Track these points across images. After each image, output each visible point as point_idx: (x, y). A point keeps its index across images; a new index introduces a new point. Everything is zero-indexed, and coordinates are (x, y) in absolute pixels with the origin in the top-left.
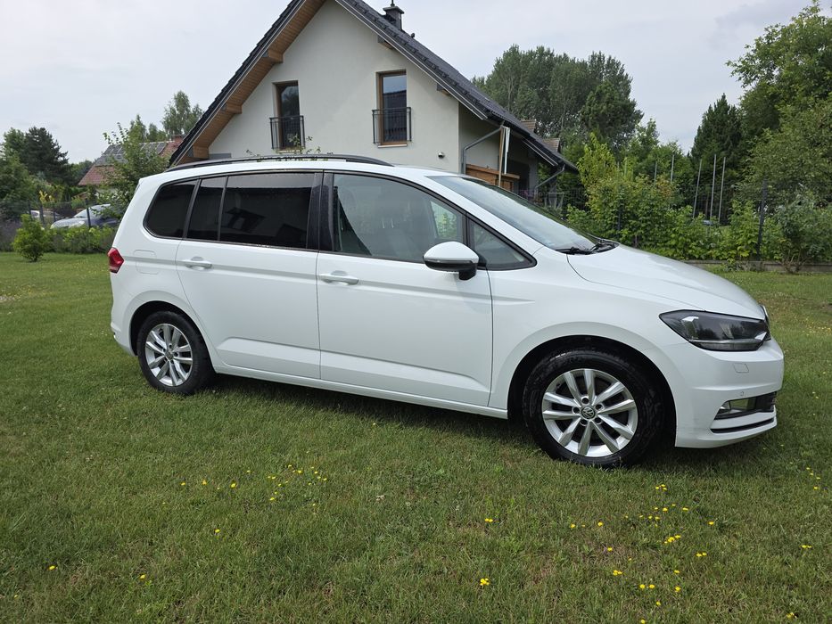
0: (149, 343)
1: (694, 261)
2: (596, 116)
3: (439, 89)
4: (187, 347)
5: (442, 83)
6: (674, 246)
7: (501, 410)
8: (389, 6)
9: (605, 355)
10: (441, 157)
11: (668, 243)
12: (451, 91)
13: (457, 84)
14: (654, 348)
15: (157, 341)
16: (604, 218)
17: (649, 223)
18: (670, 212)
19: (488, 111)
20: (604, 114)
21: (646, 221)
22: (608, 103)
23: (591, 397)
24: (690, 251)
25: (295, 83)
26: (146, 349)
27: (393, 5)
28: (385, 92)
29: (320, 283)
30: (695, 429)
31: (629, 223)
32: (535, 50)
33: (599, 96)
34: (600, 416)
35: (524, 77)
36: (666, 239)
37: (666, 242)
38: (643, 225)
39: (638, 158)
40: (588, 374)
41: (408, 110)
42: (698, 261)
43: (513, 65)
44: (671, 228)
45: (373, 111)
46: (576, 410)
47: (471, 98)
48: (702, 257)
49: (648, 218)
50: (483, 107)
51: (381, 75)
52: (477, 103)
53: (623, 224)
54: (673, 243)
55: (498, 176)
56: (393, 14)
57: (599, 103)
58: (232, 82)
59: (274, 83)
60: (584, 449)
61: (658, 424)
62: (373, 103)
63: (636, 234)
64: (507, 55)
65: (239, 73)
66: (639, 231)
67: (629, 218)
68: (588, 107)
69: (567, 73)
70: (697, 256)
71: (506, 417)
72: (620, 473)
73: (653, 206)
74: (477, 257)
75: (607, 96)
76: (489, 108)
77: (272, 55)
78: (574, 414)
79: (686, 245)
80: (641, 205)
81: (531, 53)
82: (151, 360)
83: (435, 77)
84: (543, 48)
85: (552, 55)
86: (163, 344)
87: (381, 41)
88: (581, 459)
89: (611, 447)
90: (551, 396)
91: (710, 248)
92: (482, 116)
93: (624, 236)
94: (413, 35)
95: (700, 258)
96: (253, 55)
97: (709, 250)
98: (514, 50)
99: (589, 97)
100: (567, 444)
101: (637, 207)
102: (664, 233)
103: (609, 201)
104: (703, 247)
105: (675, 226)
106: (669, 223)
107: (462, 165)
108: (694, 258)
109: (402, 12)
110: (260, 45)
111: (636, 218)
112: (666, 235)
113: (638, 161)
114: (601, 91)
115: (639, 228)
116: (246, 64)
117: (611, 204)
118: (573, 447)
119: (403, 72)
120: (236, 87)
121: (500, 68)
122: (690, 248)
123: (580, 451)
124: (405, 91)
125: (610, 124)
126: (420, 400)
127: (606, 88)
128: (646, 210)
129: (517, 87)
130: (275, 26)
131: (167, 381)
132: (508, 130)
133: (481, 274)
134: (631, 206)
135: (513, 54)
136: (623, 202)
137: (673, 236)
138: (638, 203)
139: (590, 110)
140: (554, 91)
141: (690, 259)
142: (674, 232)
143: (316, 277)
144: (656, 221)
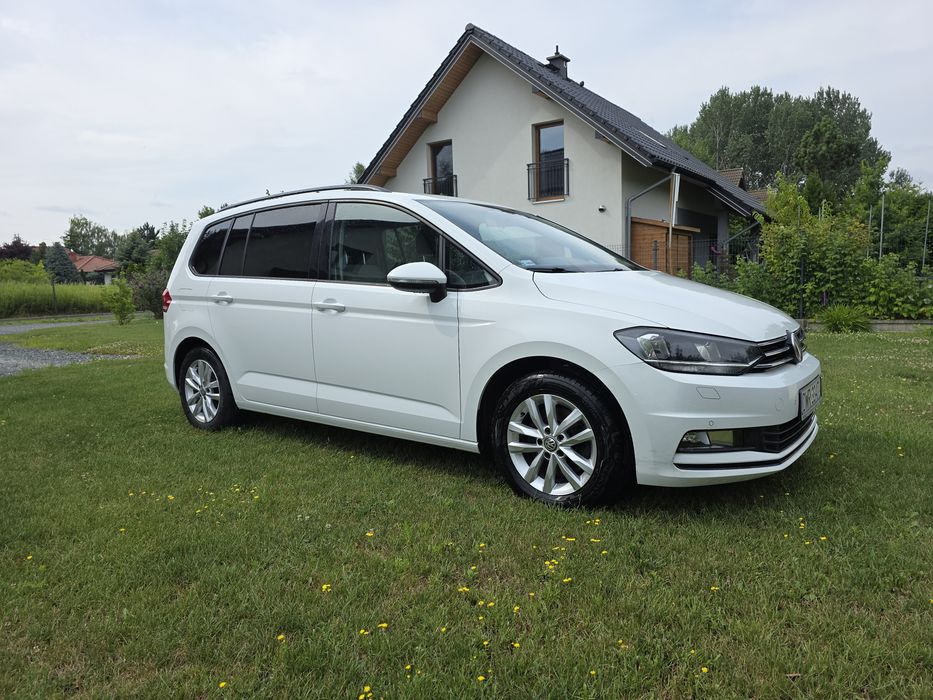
0: (188, 380)
1: (903, 321)
2: (814, 158)
3: (598, 136)
4: (216, 384)
5: (601, 131)
6: (875, 303)
7: (470, 442)
8: (553, 55)
9: (562, 378)
10: (601, 210)
11: (867, 299)
12: (612, 138)
13: (617, 130)
14: (605, 368)
15: (194, 378)
16: (783, 270)
17: (840, 275)
18: (869, 262)
19: (653, 156)
20: (823, 155)
21: (837, 273)
22: (828, 143)
23: (552, 427)
24: (896, 309)
25: (449, 143)
26: (186, 386)
27: (557, 53)
28: (542, 151)
29: (316, 312)
30: (655, 462)
31: (815, 276)
32: (748, 91)
33: (818, 136)
34: (562, 448)
35: (736, 122)
36: (863, 294)
37: (864, 298)
38: (832, 278)
39: (865, 204)
40: (548, 400)
41: (566, 162)
42: (907, 321)
43: (722, 109)
44: (869, 280)
45: (528, 165)
46: (540, 442)
47: (633, 144)
48: (913, 316)
49: (838, 269)
50: (647, 152)
51: (537, 128)
52: (640, 149)
53: (808, 277)
54: (873, 298)
55: (668, 229)
56: (558, 63)
57: (816, 144)
58: (386, 146)
59: (429, 144)
60: (548, 487)
61: (616, 456)
62: (528, 157)
63: (824, 289)
64: (714, 100)
65: (393, 136)
66: (828, 285)
67: (814, 269)
68: (803, 149)
69: (788, 114)
70: (905, 316)
71: (477, 451)
72: (577, 514)
73: (845, 255)
74: (445, 277)
75: (827, 135)
76: (654, 153)
77: (425, 115)
78: (538, 446)
79: (891, 301)
80: (830, 255)
81: (744, 95)
82: (190, 396)
83: (594, 125)
84: (758, 89)
85: (770, 95)
86: (198, 380)
87: (536, 92)
88: (543, 497)
89: (574, 484)
90: (515, 425)
91: (924, 305)
92: (646, 162)
93: (807, 291)
94: (582, 84)
95: (909, 318)
96: (407, 116)
97: (921, 307)
98: (723, 93)
99: (804, 138)
100: (532, 481)
101: (824, 257)
102: (861, 286)
103: (789, 251)
104: (913, 304)
105: (874, 278)
106: (867, 273)
107: (627, 218)
108: (902, 318)
109: (568, 60)
110: (414, 106)
111: (823, 269)
112: (863, 290)
113: (866, 209)
114: (819, 130)
115: (828, 281)
116: (400, 126)
117: (790, 255)
118: (538, 484)
119: (560, 122)
120: (390, 150)
121: (707, 114)
122: (897, 305)
123: (544, 488)
124: (563, 150)
125: (833, 167)
126: (402, 433)
127: (825, 126)
128: (835, 259)
129: (727, 134)
130: (429, 86)
131: (201, 418)
132: (677, 177)
133: (451, 295)
134: (817, 255)
135: (722, 97)
136: (806, 251)
137: (872, 290)
138: (824, 253)
139: (805, 152)
140: (773, 135)
141: (897, 318)
142: (874, 286)
143: (311, 306)
144: (850, 273)
